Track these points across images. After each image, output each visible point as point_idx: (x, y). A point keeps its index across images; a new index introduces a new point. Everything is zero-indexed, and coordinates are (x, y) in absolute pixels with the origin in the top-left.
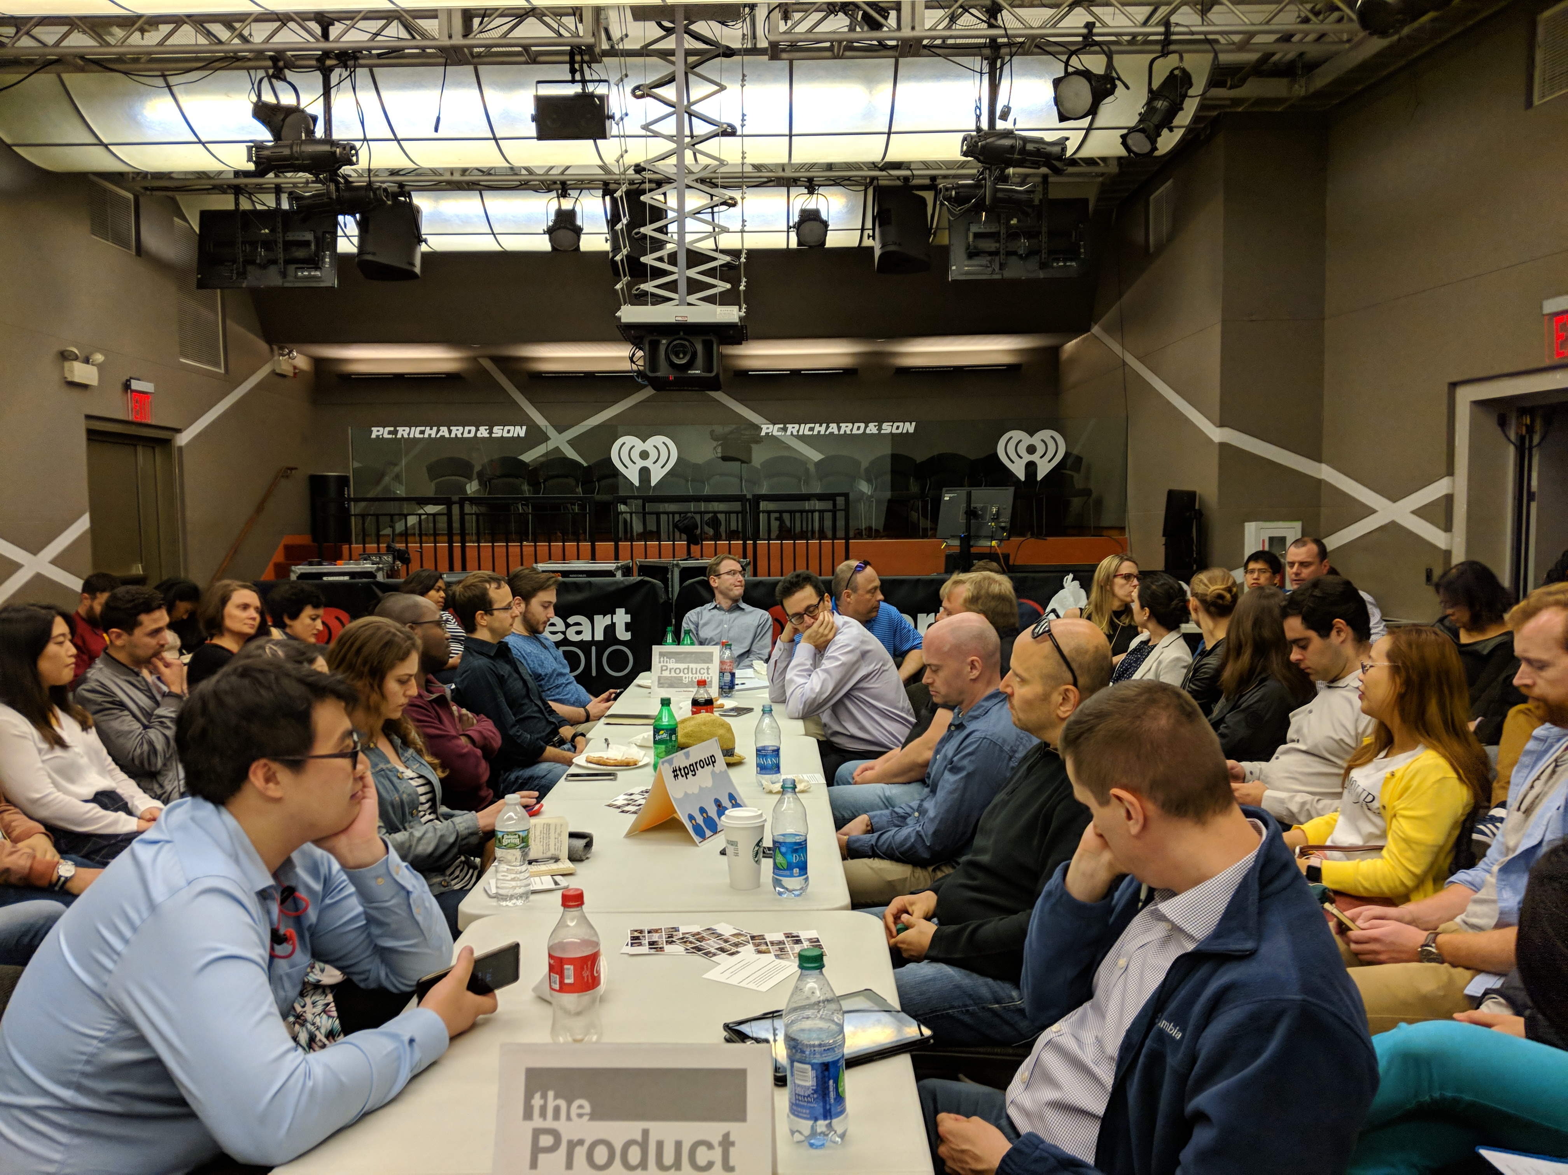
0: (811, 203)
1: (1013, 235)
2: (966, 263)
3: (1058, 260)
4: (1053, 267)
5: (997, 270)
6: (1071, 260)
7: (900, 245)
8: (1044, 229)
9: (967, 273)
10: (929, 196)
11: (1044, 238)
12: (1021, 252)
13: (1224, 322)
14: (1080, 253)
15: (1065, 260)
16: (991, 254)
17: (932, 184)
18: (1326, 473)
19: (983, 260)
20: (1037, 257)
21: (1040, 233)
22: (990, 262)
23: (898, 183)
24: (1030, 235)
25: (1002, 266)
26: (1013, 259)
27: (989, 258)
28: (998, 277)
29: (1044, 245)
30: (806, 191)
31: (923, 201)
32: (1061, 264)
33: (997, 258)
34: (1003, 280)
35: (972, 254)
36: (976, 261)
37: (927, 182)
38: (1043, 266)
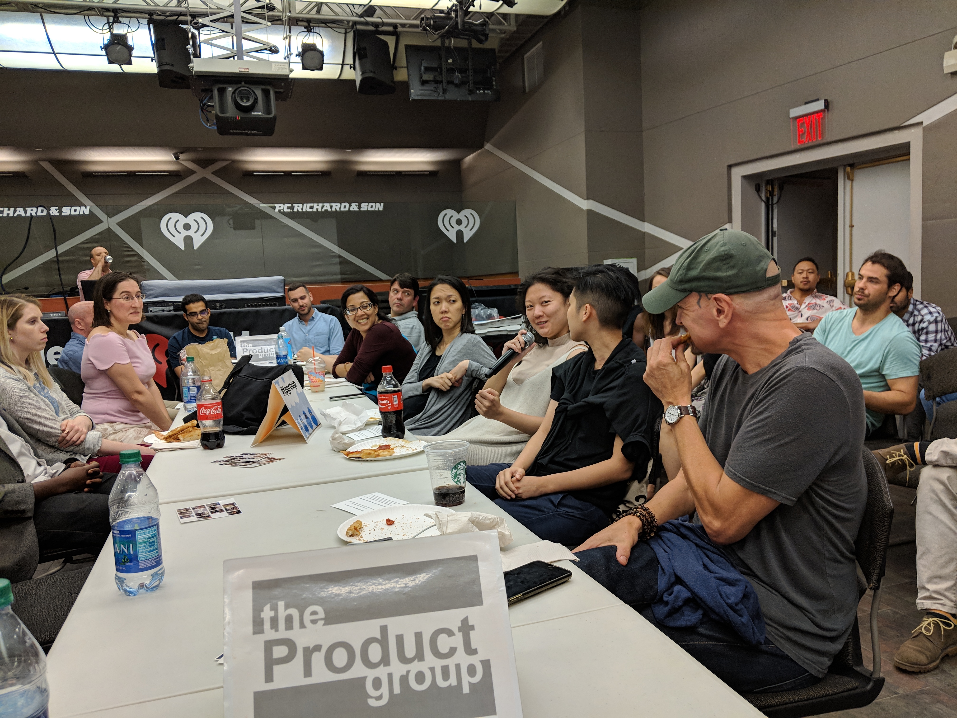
0: (310, 39)
1: (451, 71)
2: (420, 88)
3: (479, 89)
4: (477, 94)
5: (441, 94)
6: (488, 89)
7: (375, 73)
8: (470, 67)
9: (421, 95)
10: (391, 41)
11: (470, 73)
12: (456, 82)
13: (588, 132)
14: (493, 85)
15: (484, 89)
16: (437, 82)
17: (395, 32)
18: (648, 228)
19: (431, 87)
20: (467, 86)
21: (468, 69)
22: (436, 88)
23: (372, 28)
24: (461, 71)
25: (444, 91)
26: (451, 88)
27: (435, 85)
28: (443, 98)
29: (471, 78)
30: (306, 30)
31: (386, 45)
32: (482, 92)
33: (441, 86)
34: (445, 101)
35: (424, 83)
36: (427, 87)
37: (391, 29)
38: (471, 92)
